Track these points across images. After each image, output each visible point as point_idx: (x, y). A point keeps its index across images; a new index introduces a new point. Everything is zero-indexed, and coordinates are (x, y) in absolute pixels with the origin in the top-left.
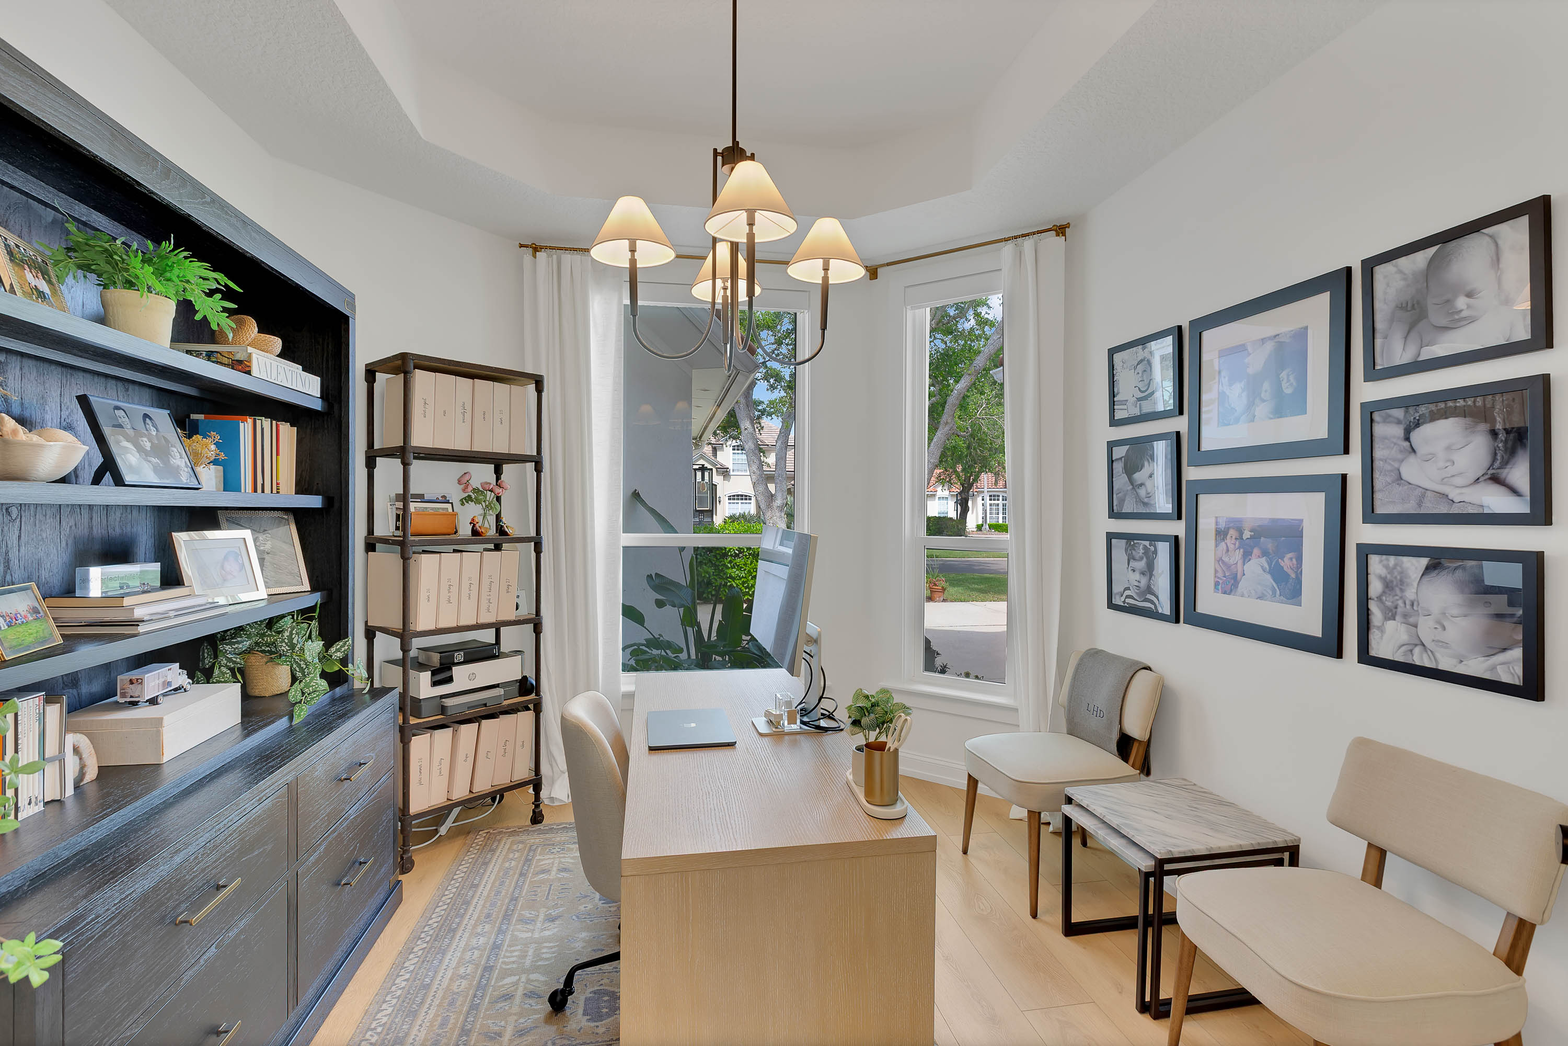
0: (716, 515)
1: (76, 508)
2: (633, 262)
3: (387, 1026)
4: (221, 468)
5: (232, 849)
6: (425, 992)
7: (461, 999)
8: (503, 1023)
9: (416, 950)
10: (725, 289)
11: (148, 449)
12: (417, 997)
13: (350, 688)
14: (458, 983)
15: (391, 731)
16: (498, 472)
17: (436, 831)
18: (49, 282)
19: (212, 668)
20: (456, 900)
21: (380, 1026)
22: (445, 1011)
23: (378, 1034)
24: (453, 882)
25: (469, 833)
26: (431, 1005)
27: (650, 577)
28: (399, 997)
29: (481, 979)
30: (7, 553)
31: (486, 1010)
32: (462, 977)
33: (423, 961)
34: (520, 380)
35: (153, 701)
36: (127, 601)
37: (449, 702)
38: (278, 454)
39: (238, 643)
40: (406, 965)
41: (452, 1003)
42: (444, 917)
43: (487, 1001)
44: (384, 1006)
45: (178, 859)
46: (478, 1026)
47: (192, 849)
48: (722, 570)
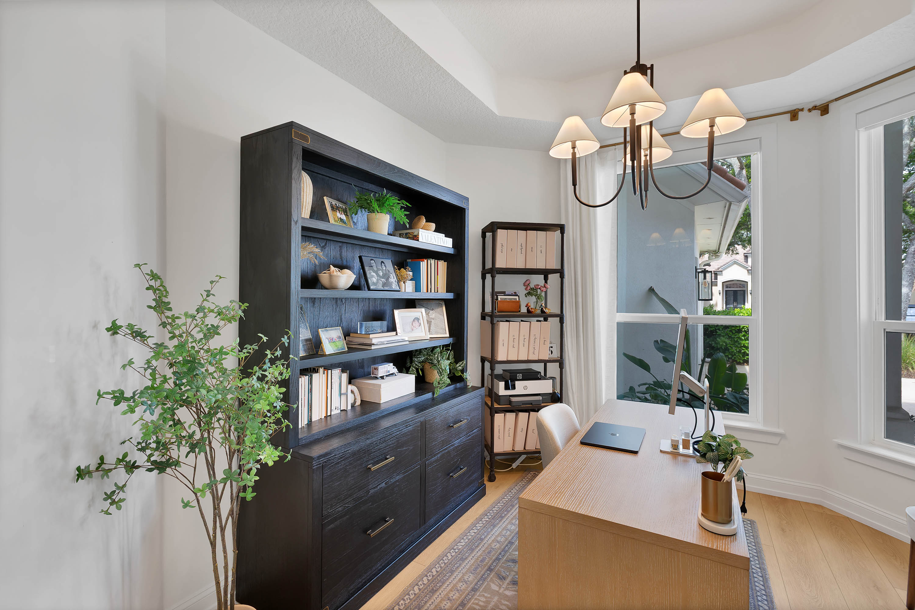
0: (748, 303)
1: (364, 299)
2: (574, 154)
3: (460, 550)
4: (414, 282)
5: (393, 444)
6: (480, 541)
7: (494, 552)
8: (508, 573)
9: (483, 520)
10: (646, 156)
11: (381, 275)
12: (476, 543)
13: (465, 384)
14: (495, 544)
15: (480, 408)
16: (546, 279)
17: (511, 466)
18: (347, 215)
19: (410, 367)
20: (509, 502)
21: (457, 549)
22: (485, 555)
23: (456, 552)
24: (510, 493)
25: (525, 471)
26: (480, 549)
27: (656, 342)
28: (469, 539)
29: (506, 546)
30: (341, 316)
31: (503, 563)
32: (498, 542)
33: (484, 527)
34: (552, 228)
35: (382, 378)
36: (371, 336)
37: (513, 399)
38: (437, 275)
39: (420, 358)
40: (477, 525)
41: (489, 553)
42: (500, 509)
43: (505, 559)
44: (462, 541)
45: (368, 442)
46: (496, 569)
47: (374, 439)
48: (737, 341)
